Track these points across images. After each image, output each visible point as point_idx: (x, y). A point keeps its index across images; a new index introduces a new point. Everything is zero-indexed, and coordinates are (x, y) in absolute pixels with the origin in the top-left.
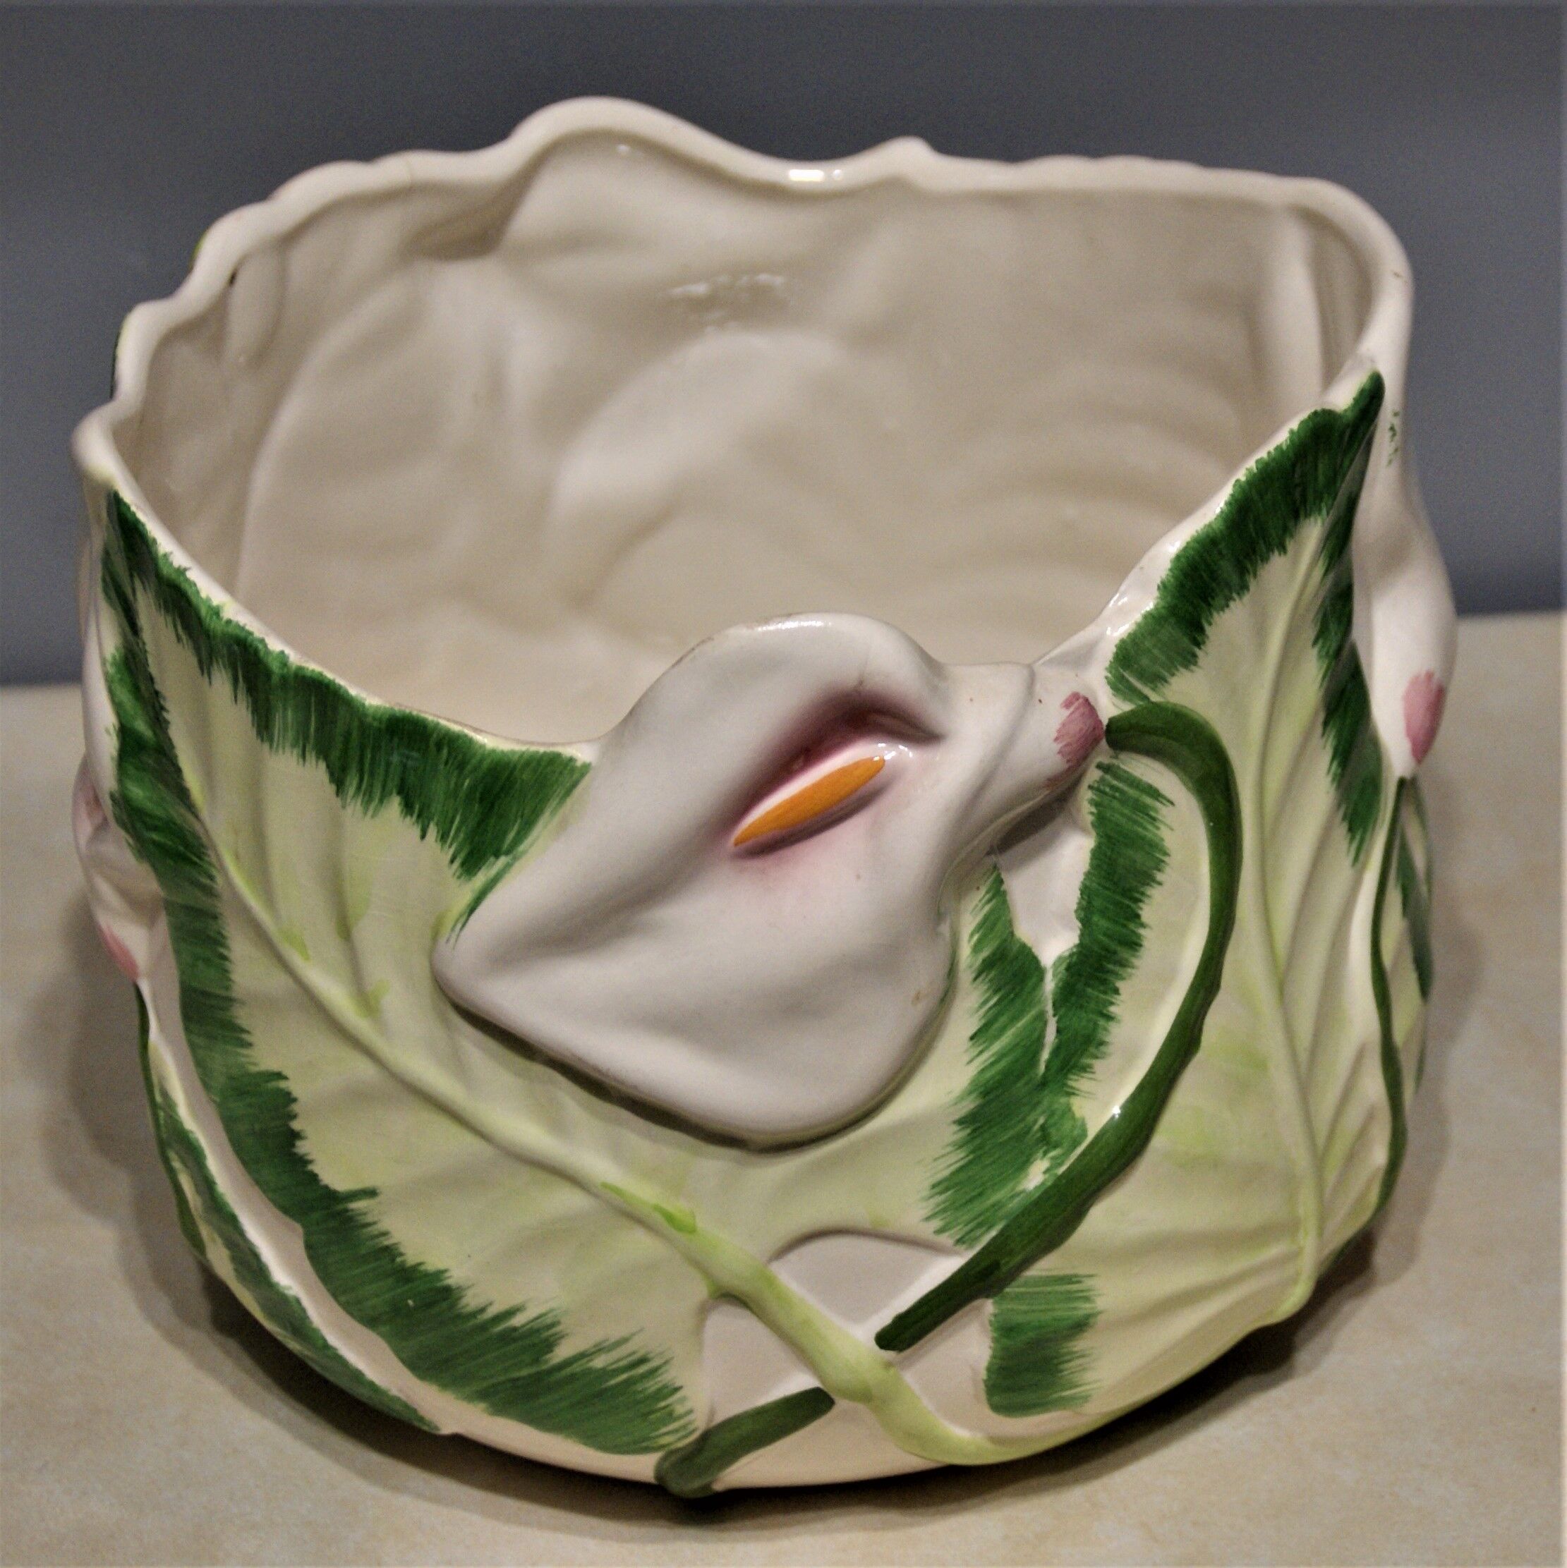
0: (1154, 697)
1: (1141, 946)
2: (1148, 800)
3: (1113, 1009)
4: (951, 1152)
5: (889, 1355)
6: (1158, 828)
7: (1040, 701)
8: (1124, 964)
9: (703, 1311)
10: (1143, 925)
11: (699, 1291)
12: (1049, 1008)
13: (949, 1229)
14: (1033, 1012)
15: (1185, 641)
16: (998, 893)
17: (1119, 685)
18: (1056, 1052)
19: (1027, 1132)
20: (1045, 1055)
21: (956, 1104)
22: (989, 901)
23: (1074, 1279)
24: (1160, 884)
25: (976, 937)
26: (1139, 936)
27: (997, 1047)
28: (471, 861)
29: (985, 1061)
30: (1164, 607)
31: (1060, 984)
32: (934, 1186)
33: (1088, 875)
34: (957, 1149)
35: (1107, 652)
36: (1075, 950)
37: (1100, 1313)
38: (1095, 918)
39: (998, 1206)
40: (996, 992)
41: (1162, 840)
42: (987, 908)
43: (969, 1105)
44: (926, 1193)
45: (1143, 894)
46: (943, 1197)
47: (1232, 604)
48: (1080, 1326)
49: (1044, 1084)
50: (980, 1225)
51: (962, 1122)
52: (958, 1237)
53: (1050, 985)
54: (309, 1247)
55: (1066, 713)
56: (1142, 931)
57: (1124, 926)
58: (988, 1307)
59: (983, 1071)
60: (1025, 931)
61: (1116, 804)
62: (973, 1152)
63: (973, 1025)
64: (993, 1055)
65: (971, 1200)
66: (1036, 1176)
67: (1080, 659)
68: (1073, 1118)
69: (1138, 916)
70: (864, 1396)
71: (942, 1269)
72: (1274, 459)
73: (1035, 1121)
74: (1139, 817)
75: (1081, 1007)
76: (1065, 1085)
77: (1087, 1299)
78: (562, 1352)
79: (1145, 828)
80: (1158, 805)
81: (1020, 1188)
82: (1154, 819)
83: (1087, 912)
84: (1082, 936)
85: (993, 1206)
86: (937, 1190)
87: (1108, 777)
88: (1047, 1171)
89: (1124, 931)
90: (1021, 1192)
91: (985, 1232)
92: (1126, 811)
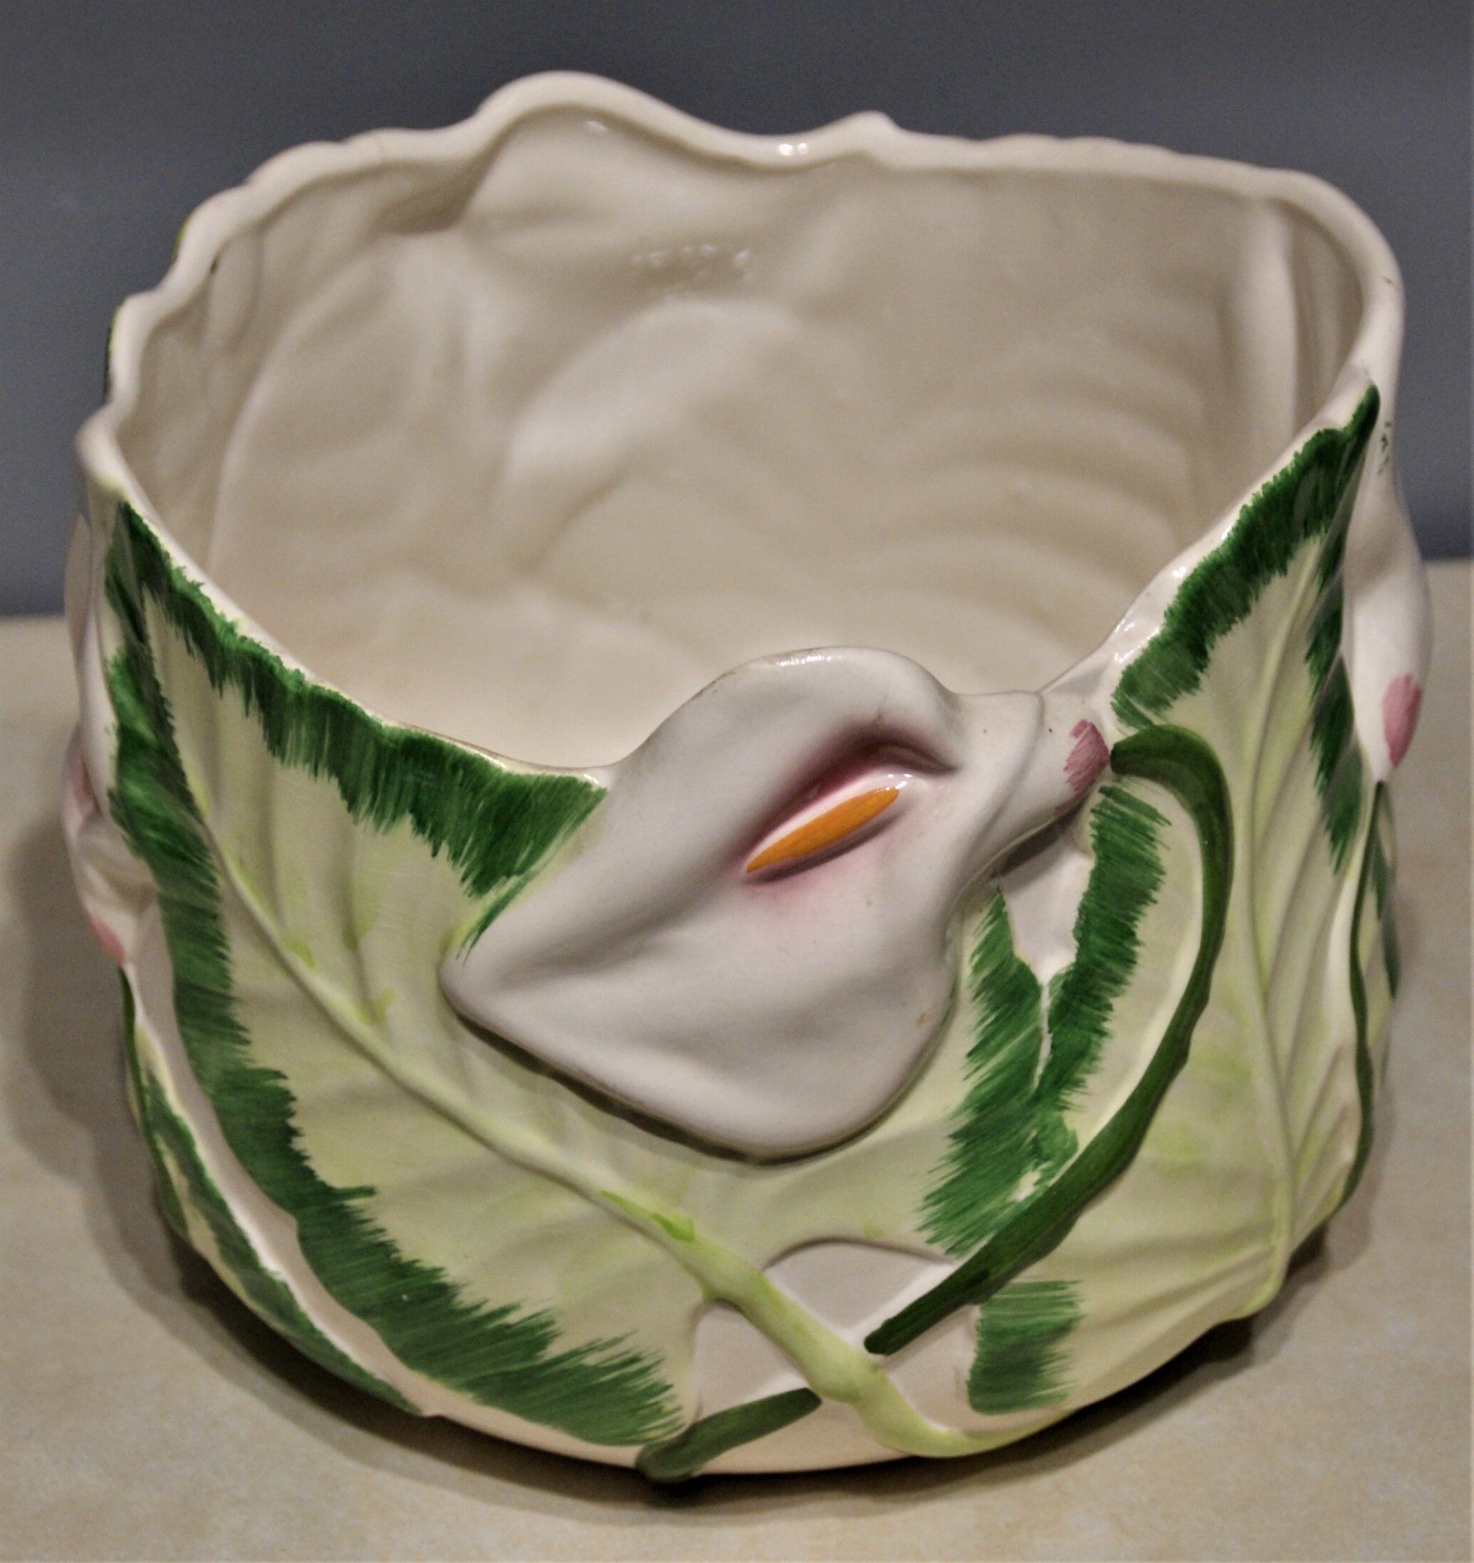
0: (1157, 721)
1: (1135, 962)
2: (1145, 820)
3: (1106, 1025)
4: (946, 1164)
5: (877, 1358)
6: (1155, 848)
7: (1051, 731)
8: (1117, 981)
9: (696, 1316)
10: (1137, 943)
11: (696, 1295)
12: (1045, 1025)
13: (942, 1238)
14: (1030, 1029)
15: (1189, 665)
16: (1000, 915)
17: (1125, 711)
18: (1049, 1067)
19: (1020, 1145)
20: (1039, 1070)
21: (951, 1119)
22: (991, 923)
23: (1060, 1286)
24: (1155, 902)
25: (976, 959)
26: (1133, 953)
27: (993, 1062)
28: (483, 881)
29: (981, 1077)
30: (1170, 634)
31: (1056, 1002)
32: (928, 1198)
33: (1087, 895)
34: (954, 1160)
35: (1114, 678)
36: (1071, 968)
37: (1083, 1317)
38: (1092, 937)
39: (989, 1216)
40: (993, 1010)
41: (1159, 859)
42: (988, 930)
43: (964, 1120)
44: (920, 1204)
45: (1139, 912)
46: (937, 1207)
47: (1234, 627)
48: (1063, 1330)
49: (1037, 1098)
50: (970, 1235)
51: (955, 1136)
52: (950, 1246)
53: (1046, 1002)
54: (303, 1239)
55: (1075, 741)
56: (1137, 949)
57: (1119, 944)
58: (975, 1313)
59: (978, 1087)
60: (1023, 950)
61: (1116, 826)
62: (967, 1164)
63: (971, 1042)
64: (992, 1070)
65: (965, 1210)
66: (1027, 1187)
67: (1086, 686)
68: (1065, 1130)
69: (1133, 934)
70: (851, 1396)
71: (932, 1276)
72: (1279, 484)
73: (1028, 1135)
74: (1138, 838)
75: (1076, 1023)
76: (1058, 1099)
77: (1071, 1304)
78: (555, 1349)
79: (1143, 849)
80: (1155, 825)
81: (1010, 1199)
82: (1152, 839)
83: (1084, 931)
84: (1079, 955)
85: (984, 1216)
86: (932, 1201)
87: (1110, 800)
88: (1038, 1183)
89: (1119, 949)
90: (1011, 1203)
91: (973, 1244)
92: (1126, 832)
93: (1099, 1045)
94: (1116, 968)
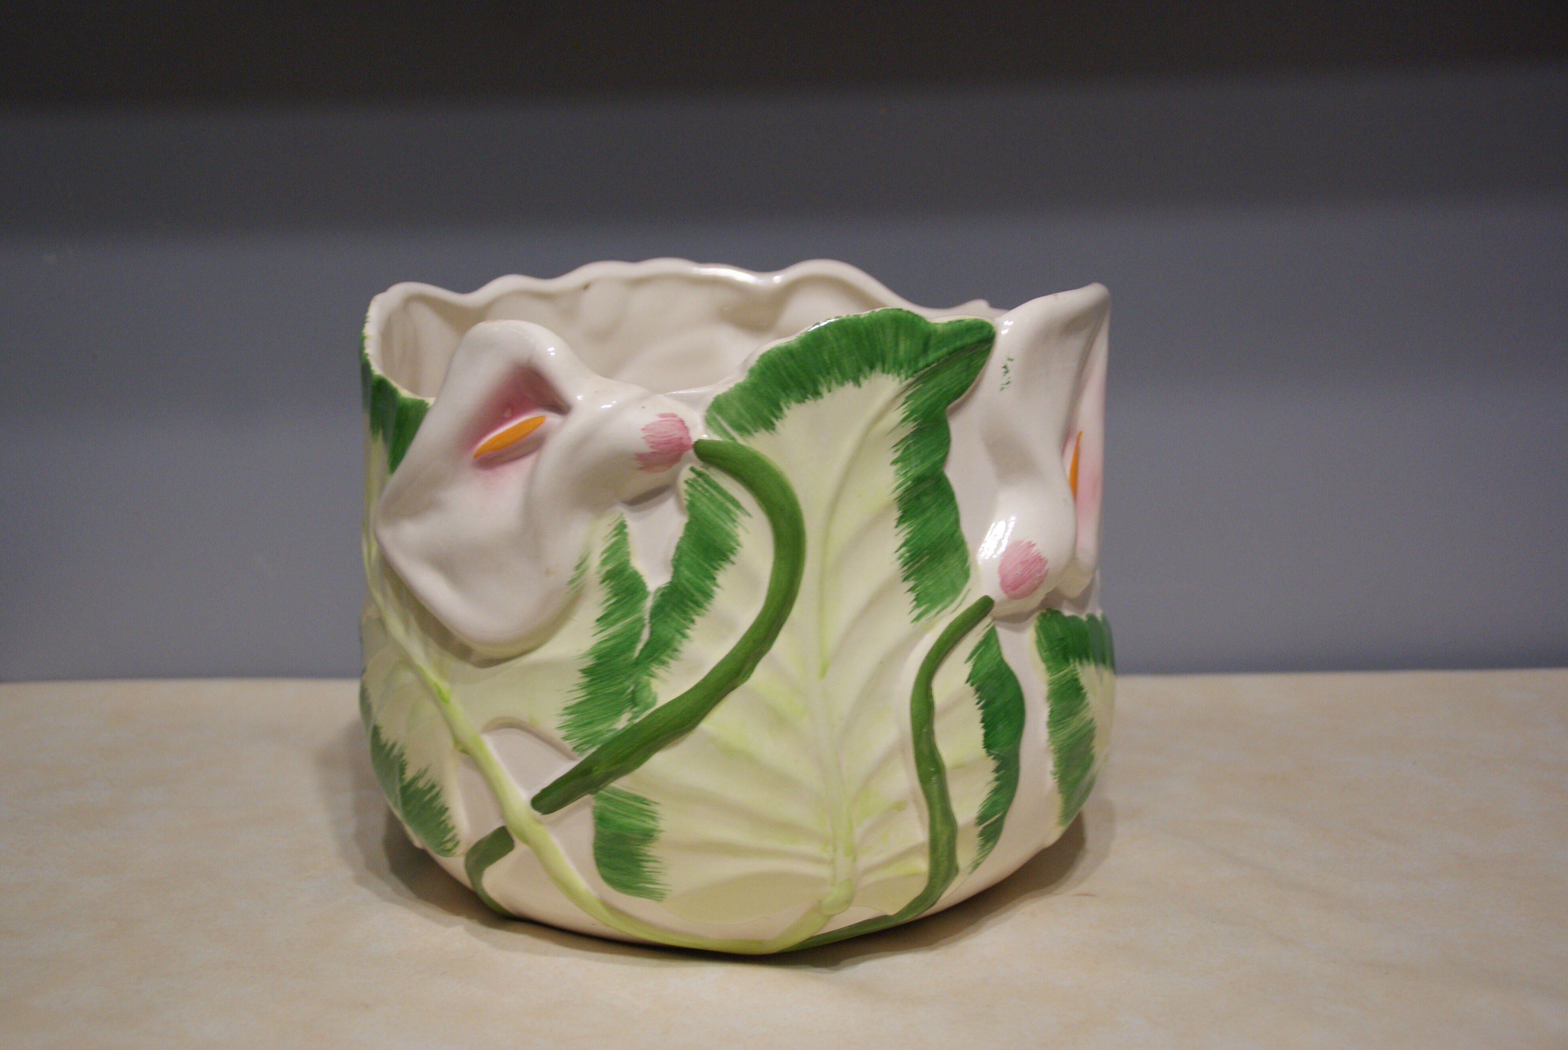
0: (741, 441)
1: (712, 597)
2: (731, 507)
3: (688, 632)
4: (578, 690)
5: (537, 814)
6: (735, 526)
7: (643, 407)
8: (699, 604)
11: (451, 739)
12: (647, 616)
13: (570, 739)
14: (636, 616)
15: (766, 412)
16: (622, 532)
17: (710, 421)
18: (647, 645)
19: (624, 692)
20: (640, 646)
21: (581, 658)
22: (616, 535)
23: (644, 802)
24: (733, 563)
25: (605, 556)
26: (713, 591)
27: (611, 630)
29: (603, 637)
30: (748, 383)
31: (656, 603)
32: (566, 708)
33: (682, 539)
34: (582, 689)
35: (705, 399)
36: (668, 585)
37: (662, 831)
38: (682, 568)
39: (599, 733)
40: (615, 595)
41: (737, 535)
42: (614, 540)
43: (588, 662)
44: (560, 711)
45: (720, 565)
46: (568, 717)
47: (808, 402)
48: (648, 835)
49: (637, 663)
50: (587, 742)
51: (584, 671)
52: (574, 746)
53: (649, 604)
55: (658, 420)
56: (715, 588)
57: (704, 581)
58: (591, 800)
59: (599, 643)
60: (637, 563)
61: (704, 499)
62: (590, 694)
63: (599, 613)
64: (609, 635)
65: (585, 724)
66: (624, 720)
68: (650, 690)
69: (714, 579)
70: (528, 840)
72: (849, 320)
73: (629, 687)
74: (723, 515)
75: (667, 621)
76: (648, 668)
77: (653, 818)
79: (725, 523)
80: (738, 512)
81: (615, 727)
82: (734, 520)
83: (679, 563)
84: (673, 577)
85: (597, 733)
86: (567, 711)
87: (700, 480)
88: (630, 720)
89: (702, 584)
90: (614, 730)
91: (589, 748)
92: (713, 508)
93: (680, 642)
94: (699, 597)
